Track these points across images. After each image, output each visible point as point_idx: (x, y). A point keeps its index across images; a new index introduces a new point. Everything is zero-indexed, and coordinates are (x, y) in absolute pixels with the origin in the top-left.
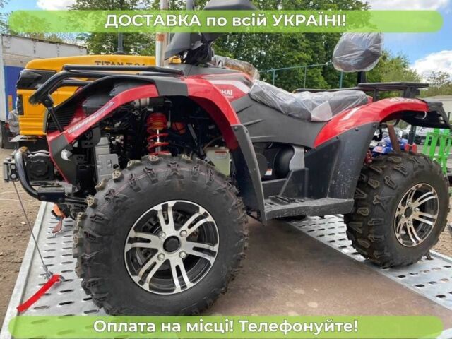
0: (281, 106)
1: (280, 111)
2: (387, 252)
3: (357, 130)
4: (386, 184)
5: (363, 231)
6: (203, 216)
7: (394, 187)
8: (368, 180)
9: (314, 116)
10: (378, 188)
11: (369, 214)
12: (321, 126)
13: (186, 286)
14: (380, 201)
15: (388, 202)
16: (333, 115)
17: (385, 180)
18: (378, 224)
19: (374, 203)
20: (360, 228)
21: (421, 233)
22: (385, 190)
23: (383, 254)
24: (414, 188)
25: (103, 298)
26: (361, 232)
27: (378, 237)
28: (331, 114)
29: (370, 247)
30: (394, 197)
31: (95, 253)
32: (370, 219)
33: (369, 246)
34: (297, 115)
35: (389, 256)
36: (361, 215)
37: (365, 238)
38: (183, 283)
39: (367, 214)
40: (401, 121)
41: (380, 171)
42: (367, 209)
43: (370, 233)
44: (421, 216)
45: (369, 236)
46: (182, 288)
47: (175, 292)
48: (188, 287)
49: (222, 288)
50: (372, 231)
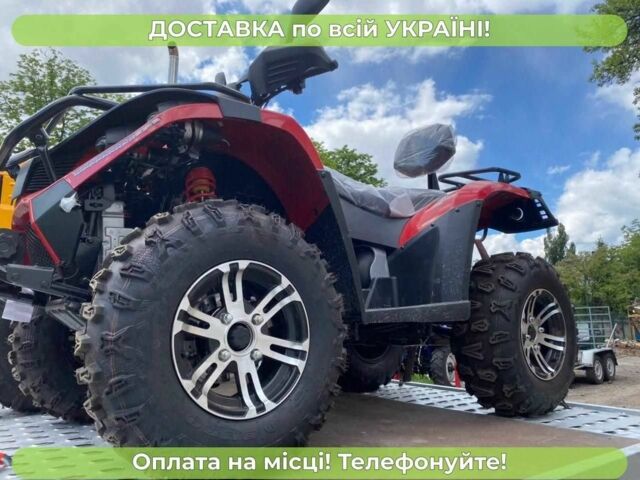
0: (352, 194)
1: (351, 202)
2: (522, 383)
3: (458, 211)
4: (502, 285)
5: (484, 355)
6: (286, 292)
7: (514, 288)
8: (476, 284)
9: (394, 210)
10: (493, 291)
11: (489, 327)
12: (403, 222)
13: (263, 408)
14: (500, 306)
15: (509, 308)
16: (416, 209)
17: (499, 281)
18: (502, 340)
19: (493, 311)
20: (479, 351)
21: (552, 362)
22: (503, 293)
23: (517, 388)
24: (534, 293)
25: (131, 415)
26: (482, 358)
27: (507, 360)
28: (413, 209)
29: (497, 380)
30: (516, 302)
31: (126, 328)
32: (491, 335)
33: (496, 377)
34: (373, 208)
35: (524, 390)
36: (478, 332)
37: (489, 366)
38: (258, 404)
39: (486, 329)
40: (489, 230)
41: (491, 272)
42: (485, 321)
43: (494, 356)
44: (547, 340)
45: (494, 361)
46: (258, 411)
47: (247, 417)
48: (268, 410)
49: (317, 415)
50: (498, 351)
